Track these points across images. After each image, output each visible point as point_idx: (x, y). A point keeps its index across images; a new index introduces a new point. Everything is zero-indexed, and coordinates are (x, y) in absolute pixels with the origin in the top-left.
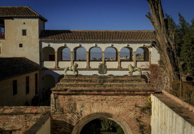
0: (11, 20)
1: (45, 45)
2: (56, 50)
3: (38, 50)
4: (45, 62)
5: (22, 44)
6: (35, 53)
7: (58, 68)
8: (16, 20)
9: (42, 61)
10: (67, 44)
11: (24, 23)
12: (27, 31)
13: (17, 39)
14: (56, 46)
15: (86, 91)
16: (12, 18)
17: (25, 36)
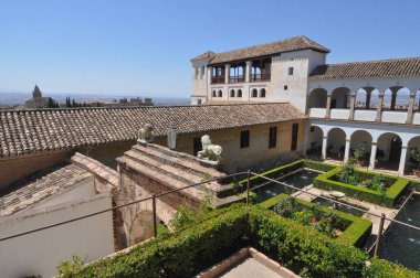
3: (305, 94)
4: (311, 109)
5: (287, 86)
6: (301, 97)
7: (330, 118)
13: (282, 81)
17: (291, 76)
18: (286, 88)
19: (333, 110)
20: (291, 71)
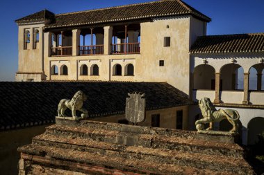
0: (149, 23)
1: (199, 61)
2: (218, 71)
3: (188, 71)
4: (198, 92)
5: (163, 61)
6: (183, 75)
7: (221, 102)
8: (156, 22)
9: (193, 90)
10: (237, 59)
11: (168, 27)
12: (171, 40)
13: (157, 54)
14: (217, 64)
15: (82, 163)
16: (150, 20)
17: (168, 48)
18: (162, 63)
19: (224, 93)
20: (168, 42)
